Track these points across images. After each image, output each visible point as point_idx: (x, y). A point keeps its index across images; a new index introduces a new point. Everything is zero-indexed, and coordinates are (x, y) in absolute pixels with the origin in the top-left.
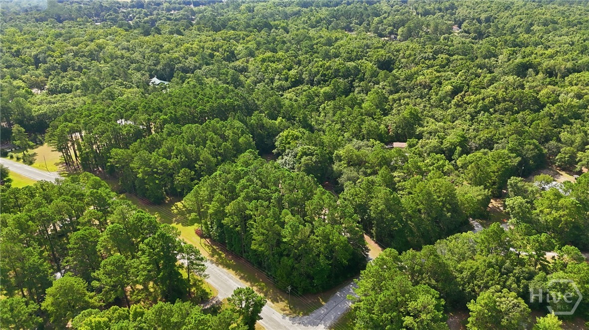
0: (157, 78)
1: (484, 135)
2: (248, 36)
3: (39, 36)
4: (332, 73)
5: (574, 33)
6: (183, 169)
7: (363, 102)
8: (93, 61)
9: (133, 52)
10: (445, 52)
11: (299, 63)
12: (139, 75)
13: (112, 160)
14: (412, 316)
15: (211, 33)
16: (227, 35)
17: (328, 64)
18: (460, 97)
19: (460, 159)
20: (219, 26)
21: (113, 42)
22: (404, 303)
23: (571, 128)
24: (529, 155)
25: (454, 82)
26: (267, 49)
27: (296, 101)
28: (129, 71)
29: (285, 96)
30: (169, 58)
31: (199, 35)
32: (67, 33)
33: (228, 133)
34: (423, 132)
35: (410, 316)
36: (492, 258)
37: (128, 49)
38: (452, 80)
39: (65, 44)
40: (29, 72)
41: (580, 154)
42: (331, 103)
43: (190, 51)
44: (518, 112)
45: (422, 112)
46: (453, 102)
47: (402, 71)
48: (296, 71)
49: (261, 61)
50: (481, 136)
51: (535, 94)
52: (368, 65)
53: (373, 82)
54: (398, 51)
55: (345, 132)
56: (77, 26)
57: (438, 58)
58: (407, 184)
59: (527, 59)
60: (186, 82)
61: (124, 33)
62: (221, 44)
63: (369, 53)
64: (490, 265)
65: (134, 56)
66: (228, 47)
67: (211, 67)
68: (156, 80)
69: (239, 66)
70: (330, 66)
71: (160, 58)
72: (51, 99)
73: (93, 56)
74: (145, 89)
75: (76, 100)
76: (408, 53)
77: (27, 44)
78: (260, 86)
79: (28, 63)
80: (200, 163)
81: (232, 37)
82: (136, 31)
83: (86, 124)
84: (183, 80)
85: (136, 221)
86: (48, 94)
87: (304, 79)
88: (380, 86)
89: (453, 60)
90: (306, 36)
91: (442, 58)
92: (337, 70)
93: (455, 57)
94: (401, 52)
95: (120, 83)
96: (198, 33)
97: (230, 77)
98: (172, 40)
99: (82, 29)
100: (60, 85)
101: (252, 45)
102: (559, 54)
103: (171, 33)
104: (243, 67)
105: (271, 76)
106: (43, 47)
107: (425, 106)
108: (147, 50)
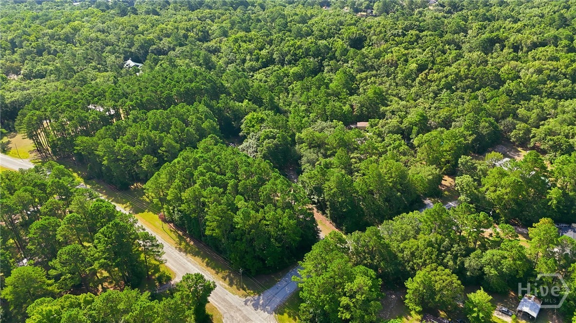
0: (132, 60)
1: (443, 113)
2: (223, 14)
3: (16, 19)
4: (302, 53)
5: (546, 5)
6: (146, 156)
7: (331, 82)
8: (69, 44)
9: (107, 34)
10: (416, 28)
11: (271, 43)
12: (113, 57)
13: (78, 148)
14: (348, 296)
15: (187, 12)
16: (203, 15)
17: (299, 43)
18: (424, 75)
19: (417, 138)
20: (195, 4)
21: (89, 24)
22: (342, 285)
23: (528, 104)
24: (485, 132)
25: (419, 60)
26: (241, 29)
27: (266, 82)
28: (104, 54)
29: (255, 77)
30: (143, 39)
31: (175, 14)
32: (44, 16)
33: (192, 118)
34: (387, 110)
35: (347, 296)
36: (432, 237)
37: (103, 31)
38: (418, 58)
39: (41, 27)
40: (5, 56)
41: (534, 130)
42: (299, 83)
43: (165, 31)
44: (479, 89)
45: (387, 91)
46: (417, 80)
47: (372, 49)
48: (267, 51)
49: (234, 41)
50: (441, 114)
51: (496, 71)
52: (339, 44)
53: (342, 61)
54: (370, 28)
55: (311, 113)
56: (55, 8)
57: (408, 34)
58: (362, 165)
59: (494, 34)
60: (159, 64)
61: (100, 14)
62: (195, 24)
63: (342, 30)
64: (430, 244)
65: (108, 38)
66: (202, 27)
67: (184, 48)
68: (130, 63)
69: (213, 46)
70: (301, 45)
71: (135, 40)
72: (25, 85)
73: (68, 39)
74: (118, 73)
75: (48, 85)
76: (378, 30)
77: (4, 28)
78: (231, 67)
79: (4, 48)
80: (164, 149)
81: (208, 16)
82: (112, 11)
83: (52, 112)
84: (156, 61)
85: (93, 210)
86: (23, 79)
87: (274, 59)
88: (349, 65)
89: (423, 36)
90: (280, 14)
91: (412, 35)
92: (308, 50)
93: (425, 33)
94: (372, 29)
95: (94, 66)
96: (174, 12)
97: (201, 58)
98: (147, 20)
99: (59, 10)
100: (34, 70)
101: (226, 24)
102: (526, 27)
103: (148, 13)
104: (216, 48)
105: (242, 56)
106: (19, 31)
107: (390, 85)
108: (122, 32)
